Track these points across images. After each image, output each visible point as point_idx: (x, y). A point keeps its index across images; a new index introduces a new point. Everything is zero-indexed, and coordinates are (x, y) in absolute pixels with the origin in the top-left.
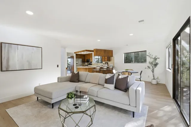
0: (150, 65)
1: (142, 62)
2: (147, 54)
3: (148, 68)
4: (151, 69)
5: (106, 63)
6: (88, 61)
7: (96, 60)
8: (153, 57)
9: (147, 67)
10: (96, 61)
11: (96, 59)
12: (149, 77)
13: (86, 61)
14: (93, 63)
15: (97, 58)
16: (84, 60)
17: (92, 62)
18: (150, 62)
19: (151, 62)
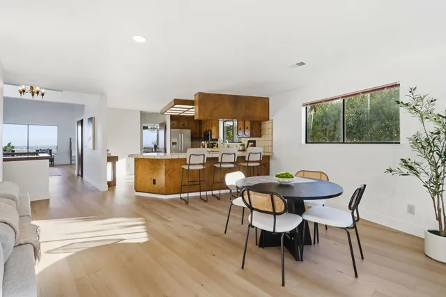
0: (415, 156)
1: (376, 139)
2: (404, 98)
3: (406, 170)
4: (422, 175)
5: (249, 142)
6: (206, 137)
8: (436, 112)
9: (397, 165)
12: (411, 210)
13: (203, 135)
14: (220, 142)
16: (200, 133)
18: (416, 140)
19: (423, 137)
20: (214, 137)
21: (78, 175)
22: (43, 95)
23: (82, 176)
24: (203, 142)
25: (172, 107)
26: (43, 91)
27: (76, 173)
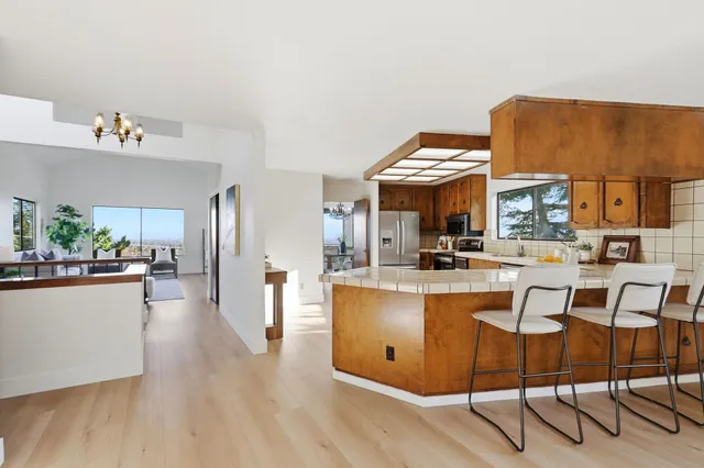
6: (455, 227)
7: (514, 222)
10: (513, 227)
11: (511, 215)
13: (444, 224)
14: (489, 239)
15: (519, 212)
16: (436, 218)
17: (481, 233)
20: (475, 227)
21: (212, 299)
22: (139, 139)
23: (217, 303)
24: (443, 238)
25: (390, 167)
26: (140, 131)
27: (208, 296)
